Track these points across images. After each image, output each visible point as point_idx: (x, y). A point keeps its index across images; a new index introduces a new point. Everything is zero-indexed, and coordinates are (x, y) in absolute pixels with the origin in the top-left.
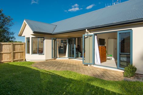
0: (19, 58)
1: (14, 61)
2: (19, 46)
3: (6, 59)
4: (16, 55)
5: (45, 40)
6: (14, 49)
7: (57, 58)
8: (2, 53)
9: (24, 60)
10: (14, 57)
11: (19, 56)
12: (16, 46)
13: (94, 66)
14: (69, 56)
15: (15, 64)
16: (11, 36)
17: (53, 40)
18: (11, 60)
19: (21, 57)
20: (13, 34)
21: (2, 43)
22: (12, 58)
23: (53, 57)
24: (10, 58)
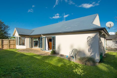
0: (12, 47)
1: (9, 49)
2: (12, 41)
3: (6, 47)
4: (11, 45)
5: (26, 39)
6: (10, 43)
7: (33, 47)
8: (3, 44)
9: (15, 48)
10: (10, 47)
11: (13, 46)
12: (11, 41)
13: (46, 51)
14: (39, 47)
15: (10, 50)
16: (9, 35)
17: (31, 39)
18: (8, 48)
19: (13, 47)
20: (10, 34)
21: (3, 40)
22: (9, 47)
23: (31, 47)
24: (7, 47)
